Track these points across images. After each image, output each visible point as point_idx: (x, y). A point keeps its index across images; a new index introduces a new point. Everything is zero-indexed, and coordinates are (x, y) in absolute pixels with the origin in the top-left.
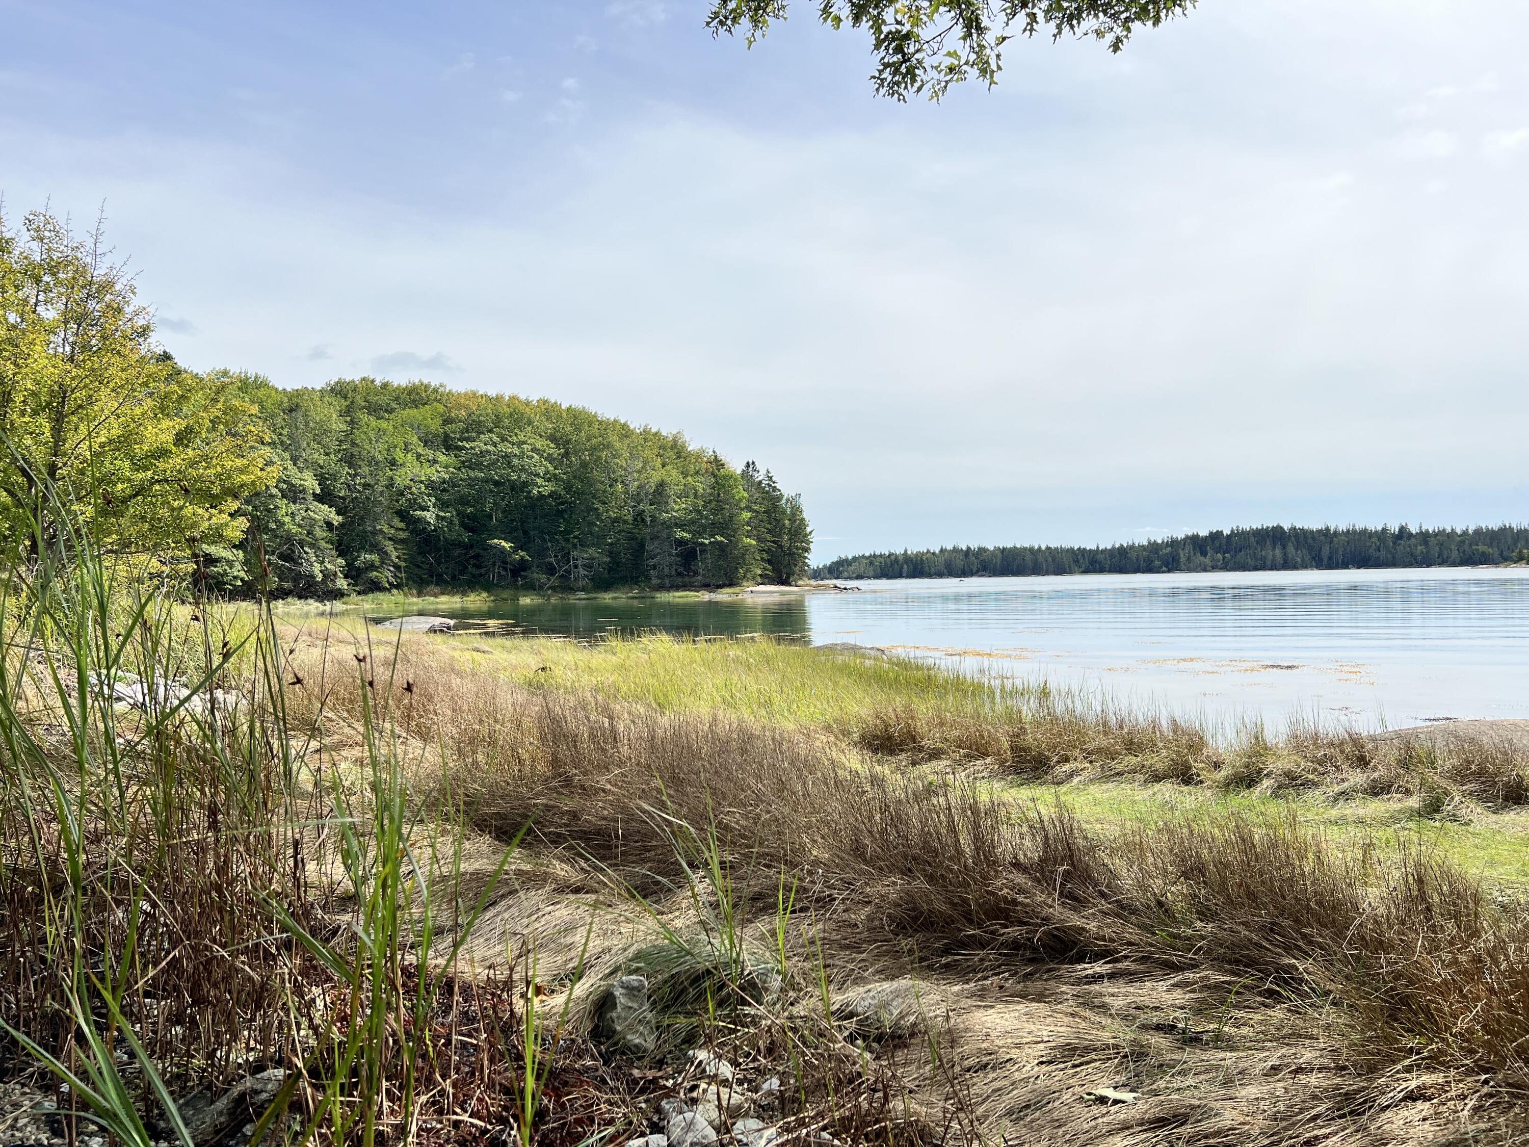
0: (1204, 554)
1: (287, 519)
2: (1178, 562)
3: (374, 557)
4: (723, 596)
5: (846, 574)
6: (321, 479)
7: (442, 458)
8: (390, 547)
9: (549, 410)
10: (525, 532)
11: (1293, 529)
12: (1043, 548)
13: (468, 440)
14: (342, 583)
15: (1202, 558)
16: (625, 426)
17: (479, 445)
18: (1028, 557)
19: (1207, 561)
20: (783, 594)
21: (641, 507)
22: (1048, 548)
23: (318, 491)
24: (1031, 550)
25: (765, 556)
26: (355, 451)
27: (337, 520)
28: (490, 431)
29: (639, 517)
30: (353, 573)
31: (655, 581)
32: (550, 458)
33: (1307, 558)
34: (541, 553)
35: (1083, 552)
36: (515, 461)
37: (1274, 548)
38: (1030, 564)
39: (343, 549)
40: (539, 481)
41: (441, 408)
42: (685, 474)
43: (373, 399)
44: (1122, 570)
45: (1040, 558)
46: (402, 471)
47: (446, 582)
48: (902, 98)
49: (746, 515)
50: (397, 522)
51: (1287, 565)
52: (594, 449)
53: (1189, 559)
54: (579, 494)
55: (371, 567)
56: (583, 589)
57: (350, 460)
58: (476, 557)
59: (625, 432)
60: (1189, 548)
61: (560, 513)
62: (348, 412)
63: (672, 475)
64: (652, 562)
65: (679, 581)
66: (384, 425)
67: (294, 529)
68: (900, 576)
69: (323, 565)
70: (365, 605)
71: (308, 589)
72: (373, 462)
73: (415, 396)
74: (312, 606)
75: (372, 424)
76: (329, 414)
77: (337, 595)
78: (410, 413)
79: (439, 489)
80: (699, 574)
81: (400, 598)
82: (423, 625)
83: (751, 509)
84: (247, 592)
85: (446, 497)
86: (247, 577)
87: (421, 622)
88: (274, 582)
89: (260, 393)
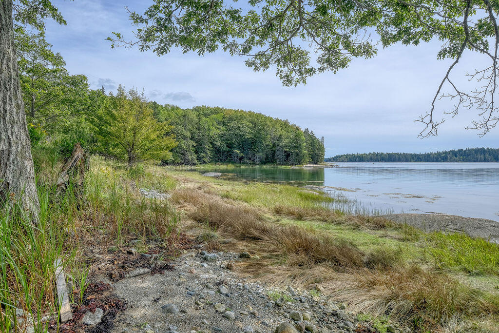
0: (456, 156)
1: (183, 144)
2: (447, 159)
3: (204, 155)
4: (297, 167)
5: (338, 160)
6: (192, 134)
7: (222, 128)
8: (208, 152)
9: (251, 114)
10: (243, 148)
11: (488, 149)
12: (402, 153)
13: (229, 123)
14: (196, 161)
15: (456, 158)
16: (271, 118)
17: (232, 124)
18: (397, 156)
19: (457, 158)
20: (314, 167)
21: (275, 141)
22: (404, 154)
23: (191, 137)
24: (398, 154)
25: (310, 156)
26: (200, 126)
27: (195, 145)
28: (235, 120)
29: (274, 145)
30: (199, 159)
31: (278, 162)
32: (250, 128)
33: (493, 159)
34: (247, 154)
35: (415, 155)
36: (241, 129)
37: (481, 155)
38: (397, 158)
39: (196, 152)
40: (247, 134)
41: (222, 114)
42: (288, 132)
43: (205, 112)
44: (428, 161)
45: (401, 157)
46: (212, 131)
47: (222, 161)
48: (289, 86)
49: (305, 144)
50: (210, 145)
51: (485, 160)
52: (262, 125)
53: (451, 158)
54: (258, 138)
55: (203, 157)
56: (258, 164)
57: (199, 129)
58: (230, 155)
59: (271, 119)
60: (451, 155)
61: (253, 143)
62: (198, 116)
63: (284, 132)
64: (277, 157)
65: (285, 163)
66: (207, 119)
67: (185, 147)
68: (356, 161)
69: (191, 156)
70: (202, 167)
71: (187, 163)
72: (204, 129)
73: (216, 111)
74: (189, 167)
75: (204, 119)
76: (193, 116)
77: (195, 164)
78: (214, 116)
79: (221, 136)
80: (290, 160)
81: (211, 166)
82: (213, 175)
83: (306, 142)
84: (173, 163)
85: (223, 138)
86: (173, 159)
87: (213, 174)
88: (179, 160)
89: (177, 111)
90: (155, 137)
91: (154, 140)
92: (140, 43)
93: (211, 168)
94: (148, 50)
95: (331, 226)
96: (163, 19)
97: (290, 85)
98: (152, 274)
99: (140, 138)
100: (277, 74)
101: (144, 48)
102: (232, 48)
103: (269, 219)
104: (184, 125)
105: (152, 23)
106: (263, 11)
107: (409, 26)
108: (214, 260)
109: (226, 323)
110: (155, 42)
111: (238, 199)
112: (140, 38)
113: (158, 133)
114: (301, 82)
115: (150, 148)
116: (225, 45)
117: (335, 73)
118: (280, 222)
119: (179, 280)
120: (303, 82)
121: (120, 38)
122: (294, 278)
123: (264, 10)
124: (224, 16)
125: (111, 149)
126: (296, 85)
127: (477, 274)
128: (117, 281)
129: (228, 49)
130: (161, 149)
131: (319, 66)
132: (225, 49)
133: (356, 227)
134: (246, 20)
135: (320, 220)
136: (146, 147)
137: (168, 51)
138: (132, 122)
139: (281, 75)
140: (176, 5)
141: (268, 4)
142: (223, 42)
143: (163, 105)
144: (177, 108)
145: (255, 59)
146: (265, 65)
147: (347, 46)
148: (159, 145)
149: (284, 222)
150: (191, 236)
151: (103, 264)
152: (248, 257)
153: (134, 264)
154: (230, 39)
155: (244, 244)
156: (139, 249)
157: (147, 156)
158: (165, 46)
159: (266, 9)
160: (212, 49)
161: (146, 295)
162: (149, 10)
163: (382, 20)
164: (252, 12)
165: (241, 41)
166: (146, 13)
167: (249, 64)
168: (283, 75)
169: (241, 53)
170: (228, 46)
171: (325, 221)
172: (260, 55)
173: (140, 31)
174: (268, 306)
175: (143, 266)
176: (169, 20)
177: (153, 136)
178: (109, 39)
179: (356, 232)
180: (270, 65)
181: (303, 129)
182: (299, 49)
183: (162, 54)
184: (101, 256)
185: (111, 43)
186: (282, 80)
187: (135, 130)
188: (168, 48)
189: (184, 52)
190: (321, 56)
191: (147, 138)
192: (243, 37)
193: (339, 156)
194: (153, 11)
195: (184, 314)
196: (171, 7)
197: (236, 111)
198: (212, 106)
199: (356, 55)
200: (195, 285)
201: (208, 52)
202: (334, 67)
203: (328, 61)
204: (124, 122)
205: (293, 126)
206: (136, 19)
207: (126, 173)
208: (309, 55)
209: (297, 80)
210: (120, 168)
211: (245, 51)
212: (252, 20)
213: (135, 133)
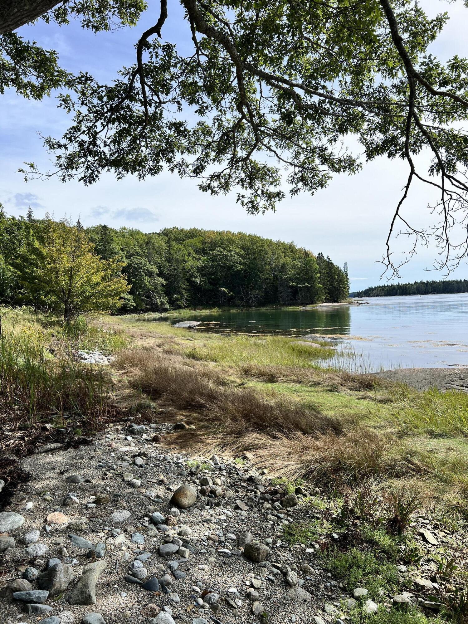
1: (147, 283)
3: (179, 296)
4: (309, 308)
5: (371, 294)
6: (159, 268)
7: (202, 258)
8: (184, 292)
9: (242, 236)
10: (233, 285)
13: (211, 250)
14: (167, 306)
16: (271, 241)
17: (215, 252)
20: (333, 306)
21: (276, 273)
23: (158, 273)
25: (327, 291)
26: (171, 257)
27: (165, 283)
28: (220, 246)
29: (276, 277)
30: (171, 302)
31: (282, 302)
32: (241, 256)
34: (238, 293)
36: (229, 258)
39: (167, 294)
40: (237, 265)
41: (201, 238)
43: (177, 236)
46: (187, 264)
47: (204, 305)
49: (318, 275)
50: (186, 283)
52: (259, 251)
54: (253, 269)
55: (177, 300)
56: (254, 306)
57: (169, 260)
58: (215, 295)
59: (270, 243)
61: (246, 277)
62: (168, 242)
63: (288, 260)
64: (280, 295)
65: (291, 302)
66: (180, 246)
67: (150, 287)
69: (161, 299)
70: (175, 314)
71: (156, 308)
72: (177, 261)
73: (193, 234)
74: (157, 315)
75: (176, 246)
76: (161, 243)
77: (166, 310)
78: (190, 241)
79: (201, 270)
80: (299, 299)
81: (188, 311)
82: (187, 326)
83: (320, 272)
84: (135, 310)
85: (203, 272)
86: (135, 305)
87: (188, 324)
88: (144, 306)
89: (137, 236)
90: (99, 280)
91: (98, 284)
92: (60, 173)
93: (189, 315)
94: (72, 179)
95: (305, 388)
96: (86, 142)
97: (256, 213)
98: (65, 449)
99: (78, 283)
100: (238, 200)
101: (67, 178)
102: (181, 168)
103: (233, 382)
104: (149, 257)
105: (73, 148)
106: (214, 123)
107: (395, 134)
108: (141, 433)
109: (130, 490)
110: (80, 170)
111: (205, 358)
112: (60, 166)
113: (102, 274)
114: (270, 209)
115: (93, 295)
116: (172, 165)
117: (313, 194)
118: (246, 386)
119: (93, 454)
120: (272, 209)
121: (34, 168)
122: (223, 447)
123: (216, 121)
124: (167, 129)
125: (42, 297)
126: (264, 212)
127: (441, 436)
128: (25, 456)
129: (176, 170)
130: (108, 295)
131: (292, 186)
132: (172, 170)
133: (333, 389)
134: (195, 132)
135: (294, 381)
136: (87, 294)
137: (97, 179)
138: (65, 262)
139: (243, 202)
140: (102, 123)
141: (220, 113)
142: (169, 160)
143: (117, 228)
144: (138, 233)
145: (211, 181)
146: (226, 186)
147: (325, 160)
148: (104, 291)
149: (251, 385)
150: (123, 408)
151: (12, 441)
152: (182, 427)
153: (48, 440)
154: (178, 157)
155: (184, 414)
156: (56, 424)
157: (88, 306)
158: (92, 173)
159: (218, 120)
160: (156, 170)
161: (53, 468)
162: (68, 132)
163: (365, 126)
164: (201, 124)
165: (191, 159)
166: (65, 136)
167: (203, 188)
168: (246, 201)
169: (192, 174)
170: (176, 166)
171: (300, 382)
172: (216, 177)
173: (59, 157)
174: (181, 475)
175: (56, 441)
176: (94, 143)
177: (96, 279)
178: (20, 171)
179: (331, 394)
180: (231, 188)
181: (316, 254)
182: (265, 167)
183: (90, 183)
184: (11, 433)
185: (23, 175)
186: (246, 207)
187: (71, 273)
188: (96, 176)
189: (118, 179)
190: (293, 174)
191: (88, 282)
192: (195, 153)
193: (372, 288)
194: (73, 133)
195: (88, 483)
196: (96, 126)
197: (221, 234)
198: (187, 227)
199: (338, 170)
200: (110, 459)
201: (150, 175)
202: (311, 186)
203: (303, 179)
204: (54, 261)
205: (300, 250)
206: (53, 145)
207: (60, 329)
208: (280, 173)
209: (264, 206)
210: (52, 324)
211: (198, 171)
212: (203, 133)
213: (71, 276)
